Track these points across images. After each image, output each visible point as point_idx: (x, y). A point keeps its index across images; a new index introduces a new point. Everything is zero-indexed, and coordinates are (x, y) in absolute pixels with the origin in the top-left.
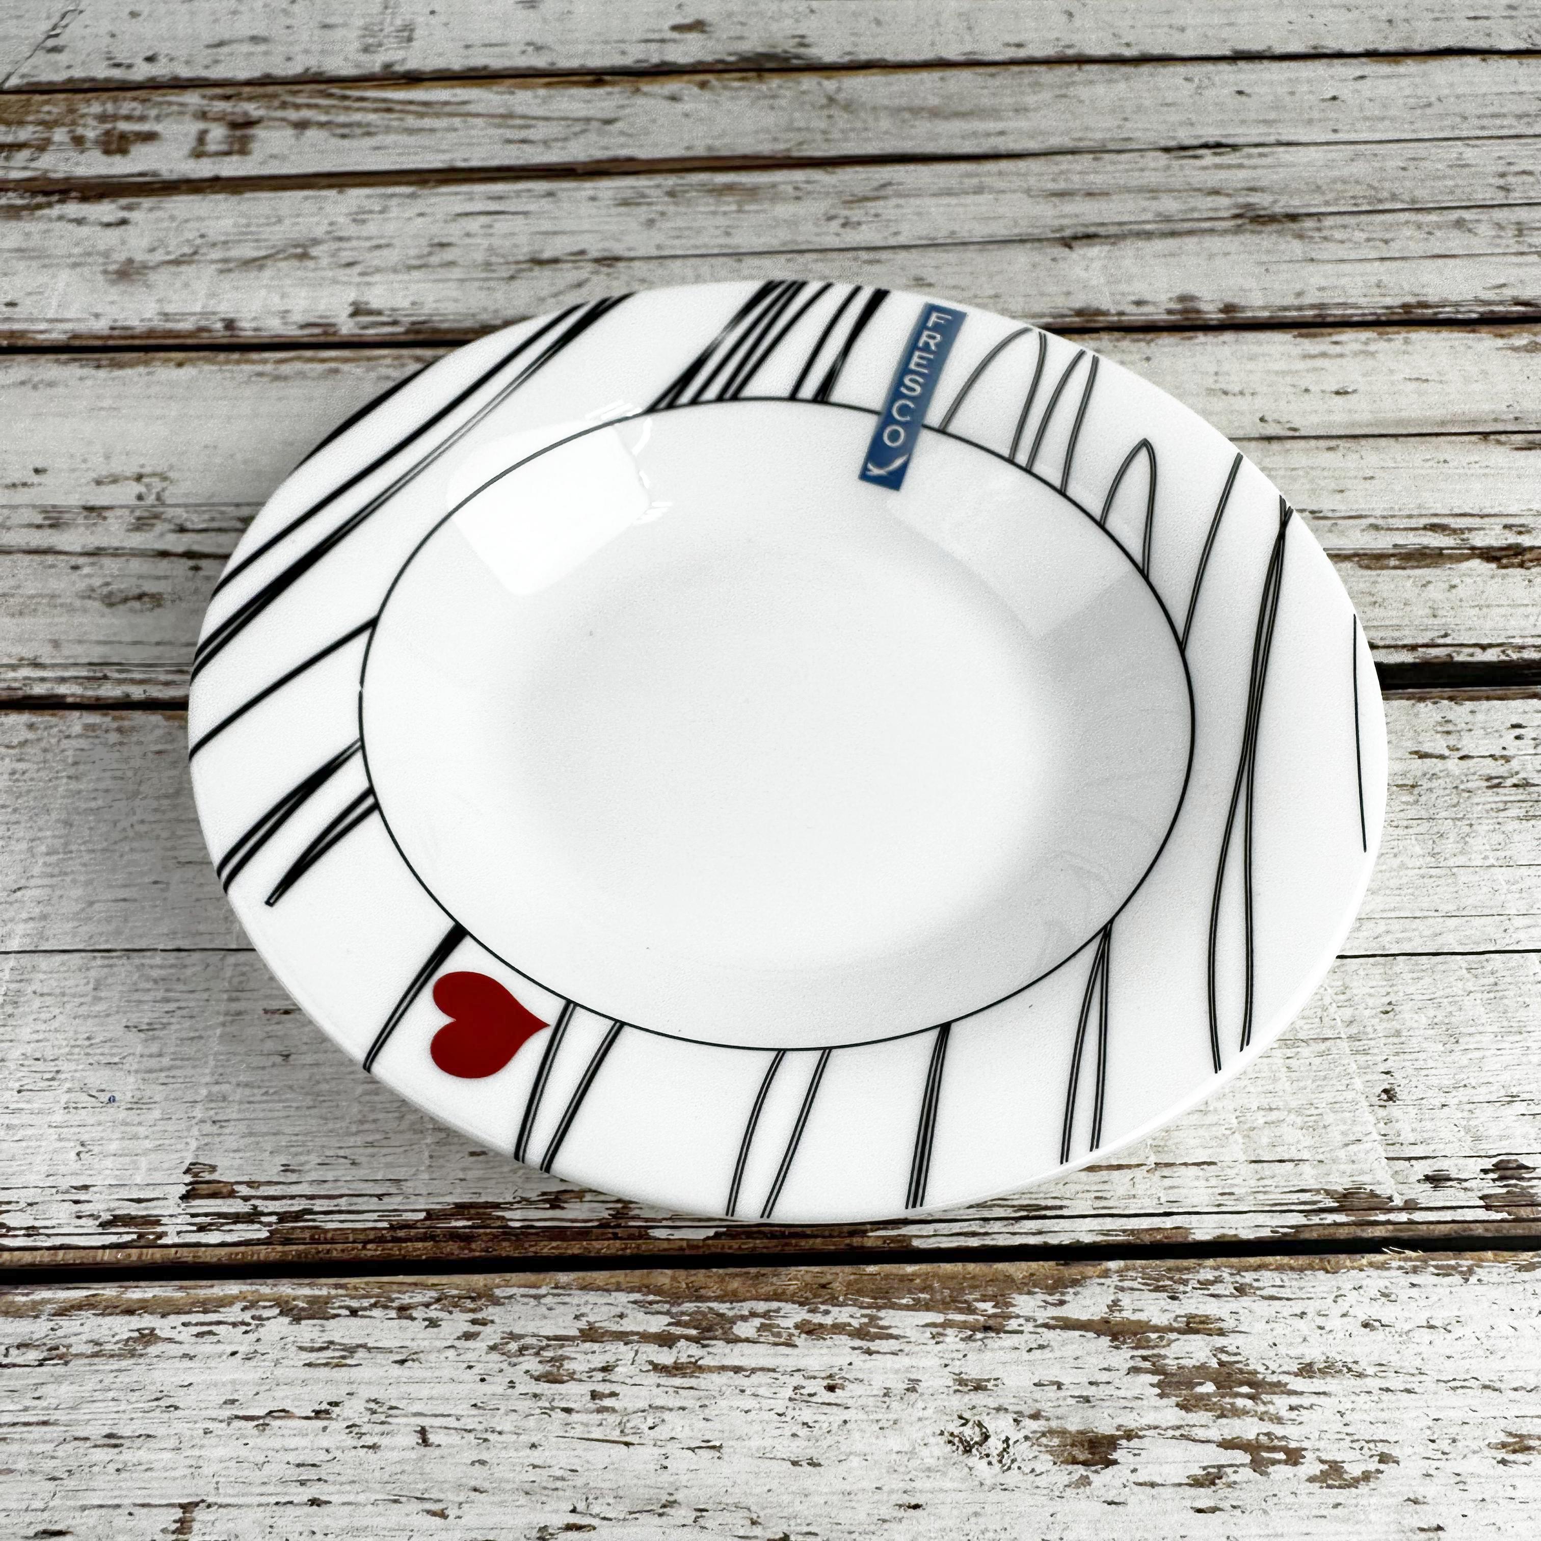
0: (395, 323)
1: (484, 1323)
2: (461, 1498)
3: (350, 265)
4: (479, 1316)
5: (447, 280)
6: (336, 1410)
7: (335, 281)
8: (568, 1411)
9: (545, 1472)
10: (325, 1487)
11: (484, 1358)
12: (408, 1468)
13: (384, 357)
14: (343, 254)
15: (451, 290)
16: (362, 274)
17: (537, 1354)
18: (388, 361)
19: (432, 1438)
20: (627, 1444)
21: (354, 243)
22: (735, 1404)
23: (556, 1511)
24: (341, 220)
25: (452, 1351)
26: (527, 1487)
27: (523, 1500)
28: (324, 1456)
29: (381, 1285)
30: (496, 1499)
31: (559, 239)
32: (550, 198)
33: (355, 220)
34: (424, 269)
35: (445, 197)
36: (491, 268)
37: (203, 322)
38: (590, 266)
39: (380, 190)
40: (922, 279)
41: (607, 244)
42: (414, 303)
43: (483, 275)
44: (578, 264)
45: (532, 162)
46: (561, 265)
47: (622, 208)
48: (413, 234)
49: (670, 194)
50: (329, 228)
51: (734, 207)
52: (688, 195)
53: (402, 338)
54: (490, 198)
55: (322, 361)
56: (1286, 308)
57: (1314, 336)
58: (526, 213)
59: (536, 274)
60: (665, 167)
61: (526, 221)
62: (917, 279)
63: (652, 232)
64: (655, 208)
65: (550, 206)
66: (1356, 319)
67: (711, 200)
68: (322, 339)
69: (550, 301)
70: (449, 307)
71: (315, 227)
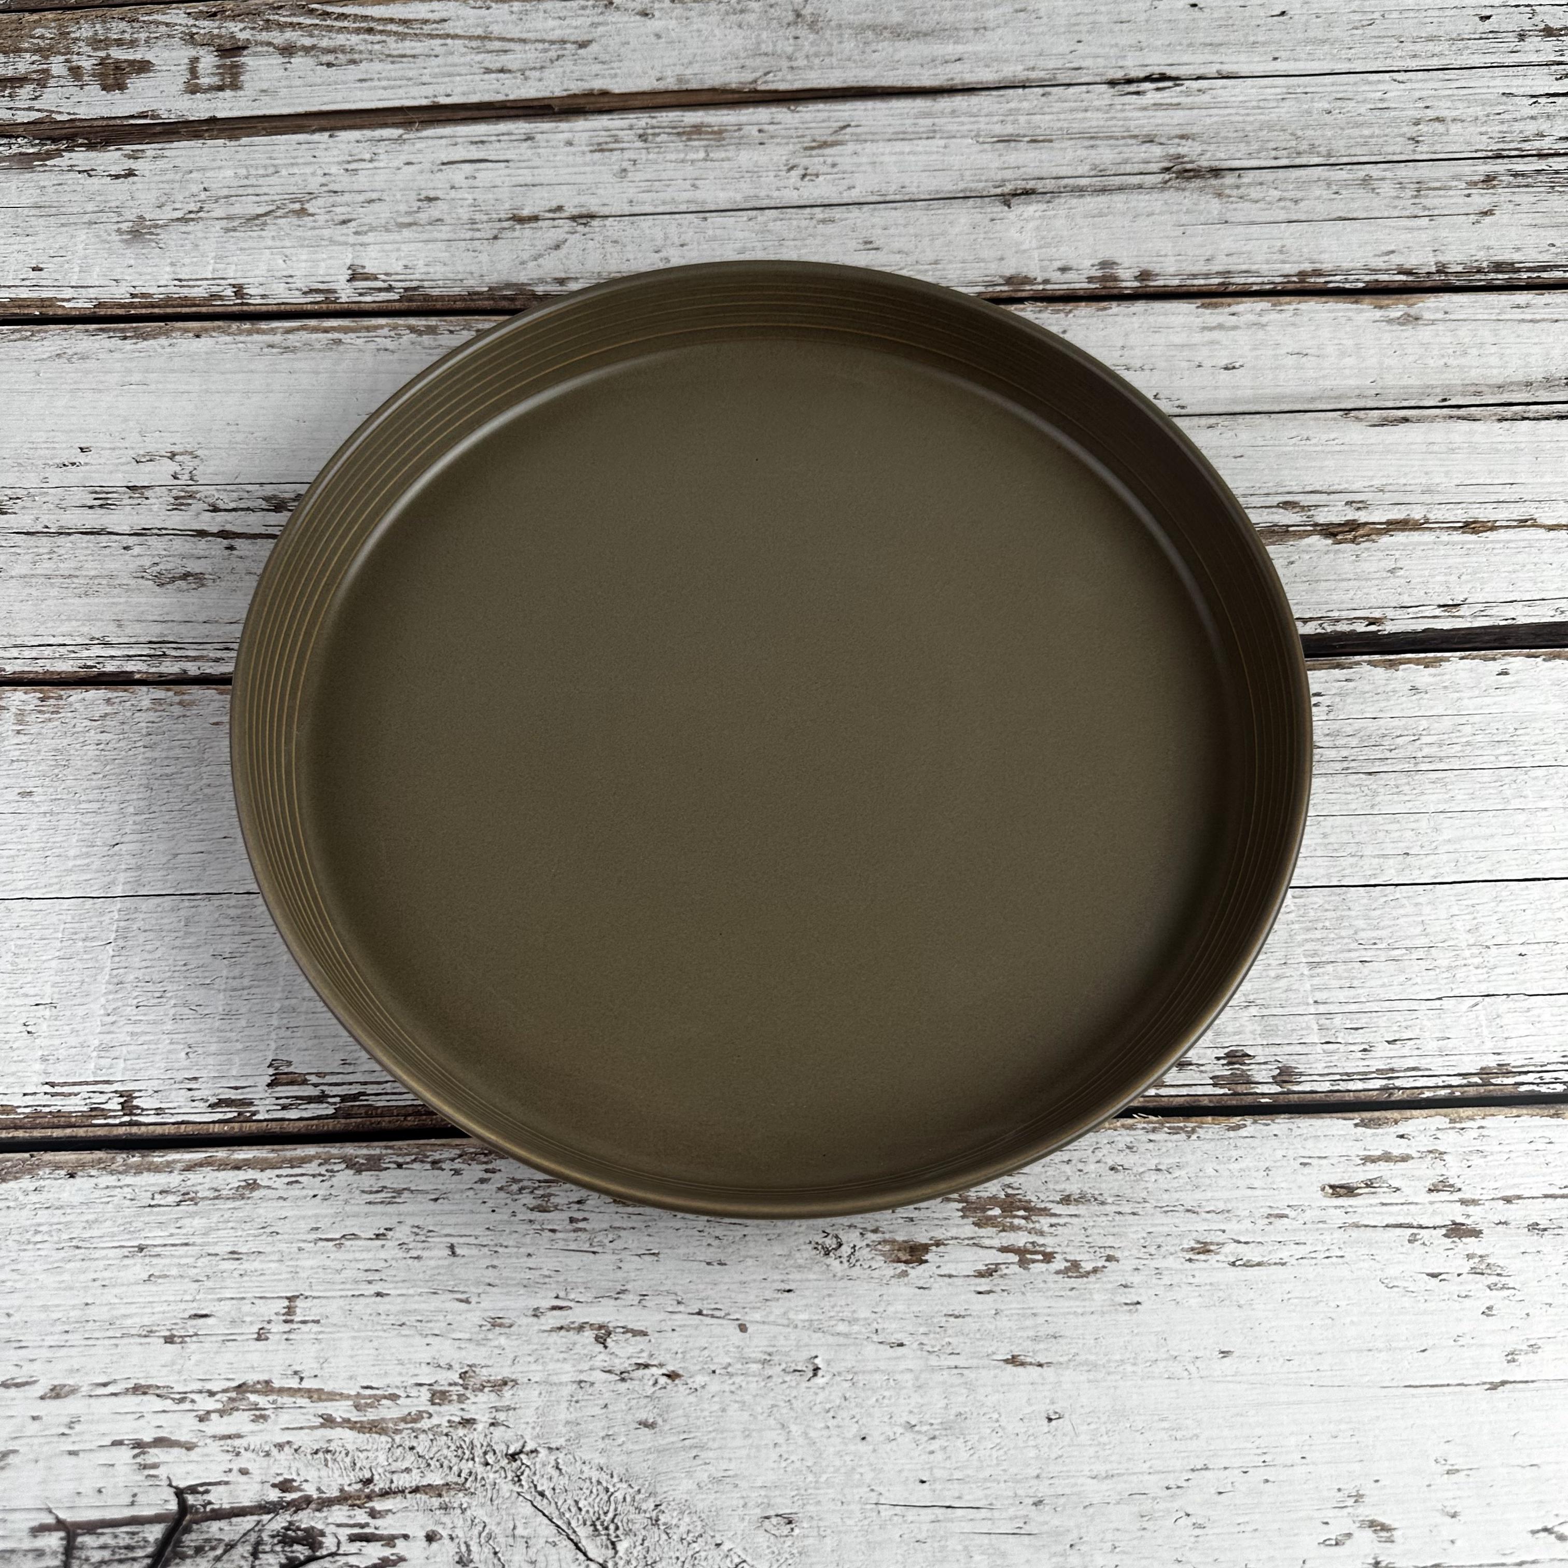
0: (390, 289)
1: (493, 1171)
2: (480, 1291)
3: (344, 222)
4: (490, 1166)
5: (436, 240)
6: (390, 1233)
7: (332, 241)
8: (553, 1231)
9: (538, 1273)
10: (386, 1285)
11: (494, 1196)
12: (442, 1271)
13: (381, 327)
14: (338, 210)
15: (438, 251)
16: (356, 233)
17: (532, 1192)
18: (385, 332)
19: (458, 1251)
20: (594, 1253)
21: (347, 198)
22: (671, 1224)
23: (544, 1298)
24: (334, 170)
25: (471, 1192)
26: (525, 1282)
27: (522, 1291)
28: (383, 1264)
29: (418, 1146)
30: (505, 1290)
31: (538, 193)
32: (529, 142)
33: (347, 170)
34: (414, 228)
35: (430, 142)
36: (475, 226)
37: (215, 289)
38: (567, 225)
39: (368, 133)
40: (871, 242)
41: (583, 199)
42: (406, 267)
43: (469, 235)
44: (556, 223)
45: (511, 97)
46: (540, 223)
47: (598, 155)
48: (402, 186)
49: (643, 137)
50: (324, 180)
51: (702, 155)
52: (658, 139)
53: (397, 305)
54: (472, 143)
55: (326, 331)
56: (1195, 276)
57: (1216, 306)
58: (507, 161)
59: (517, 234)
60: (637, 103)
61: (508, 171)
62: (866, 243)
63: (625, 184)
64: (628, 155)
65: (529, 152)
66: (1255, 288)
67: (681, 145)
68: (324, 306)
69: (531, 264)
70: (439, 272)
71: (310, 179)
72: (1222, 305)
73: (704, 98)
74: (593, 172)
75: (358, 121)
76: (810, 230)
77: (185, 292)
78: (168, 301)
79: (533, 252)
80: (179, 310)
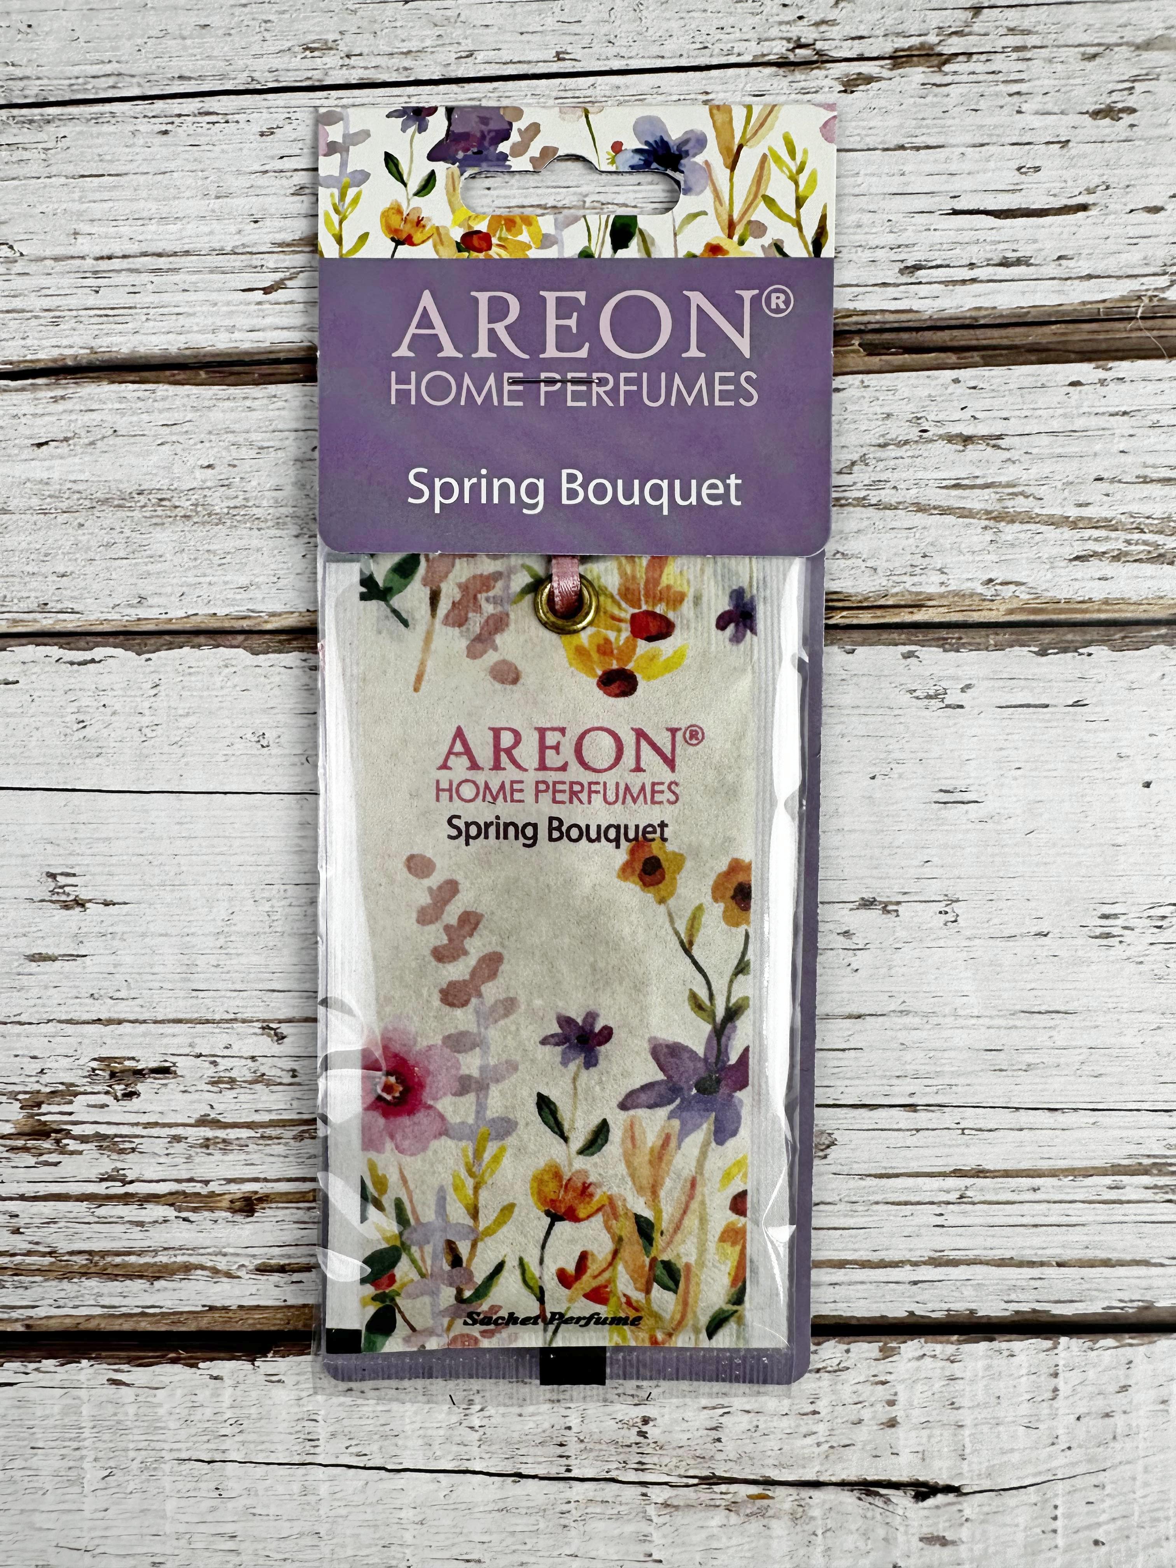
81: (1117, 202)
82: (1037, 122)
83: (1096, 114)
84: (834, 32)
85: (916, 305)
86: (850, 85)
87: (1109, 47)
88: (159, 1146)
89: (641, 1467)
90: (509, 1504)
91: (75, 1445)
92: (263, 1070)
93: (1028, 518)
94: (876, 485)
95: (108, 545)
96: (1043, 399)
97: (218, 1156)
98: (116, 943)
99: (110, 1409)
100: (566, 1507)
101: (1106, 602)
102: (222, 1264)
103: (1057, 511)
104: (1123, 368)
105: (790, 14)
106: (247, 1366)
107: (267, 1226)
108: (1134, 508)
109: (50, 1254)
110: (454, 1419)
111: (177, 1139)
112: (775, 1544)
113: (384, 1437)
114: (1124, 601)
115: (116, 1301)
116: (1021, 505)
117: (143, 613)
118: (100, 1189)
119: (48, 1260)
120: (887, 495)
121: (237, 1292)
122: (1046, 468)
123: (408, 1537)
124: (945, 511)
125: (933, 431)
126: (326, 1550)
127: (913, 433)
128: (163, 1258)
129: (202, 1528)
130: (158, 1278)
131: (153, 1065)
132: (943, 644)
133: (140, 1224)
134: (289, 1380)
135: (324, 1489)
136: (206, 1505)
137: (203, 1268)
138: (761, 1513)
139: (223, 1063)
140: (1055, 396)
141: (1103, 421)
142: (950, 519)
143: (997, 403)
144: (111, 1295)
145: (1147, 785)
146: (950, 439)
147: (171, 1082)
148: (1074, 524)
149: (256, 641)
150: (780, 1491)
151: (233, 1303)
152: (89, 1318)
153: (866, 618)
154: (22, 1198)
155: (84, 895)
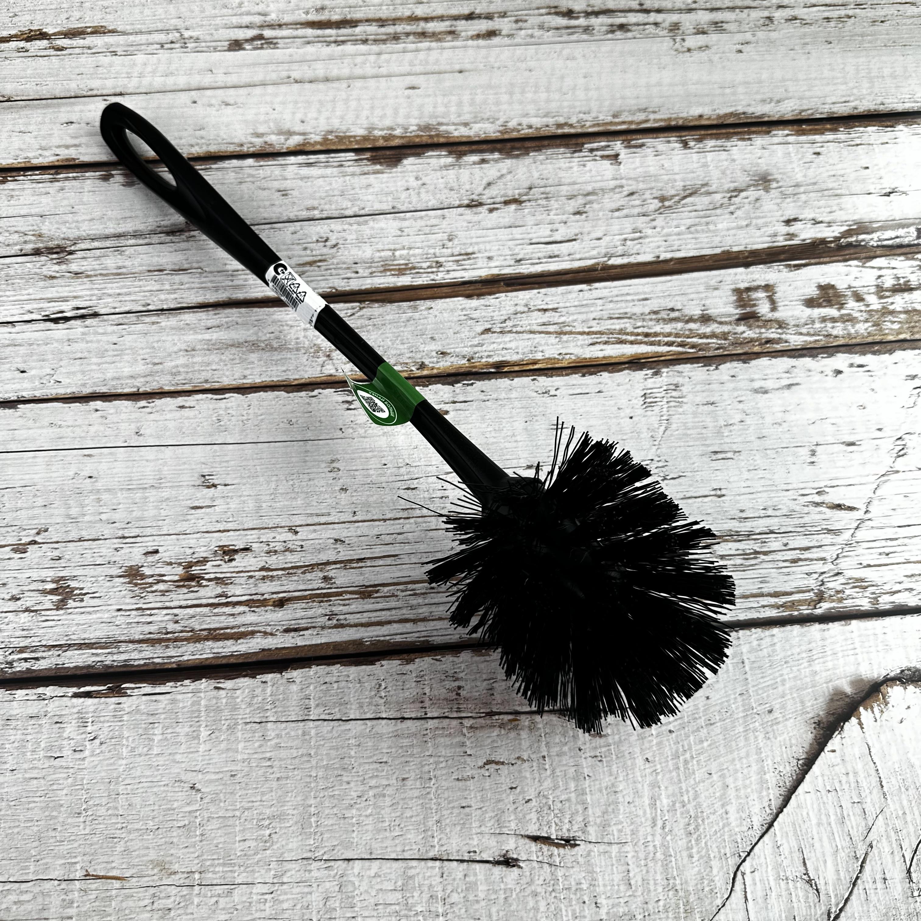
0: (592, 150)
3: (632, 194)
5: (569, 184)
7: (636, 179)
14: (637, 202)
15: (566, 177)
16: (622, 187)
18: (588, 124)
24: (649, 232)
31: (507, 221)
32: (519, 257)
33: (640, 232)
34: (585, 193)
35: (587, 255)
36: (544, 196)
37: (701, 145)
38: (485, 199)
39: (632, 260)
40: (283, 195)
41: (476, 218)
42: (584, 166)
43: (548, 189)
44: (492, 200)
45: (535, 291)
46: (503, 199)
47: (470, 250)
48: (600, 222)
49: (439, 265)
50: (654, 224)
51: (397, 253)
52: (428, 264)
53: (584, 140)
54: (557, 256)
55: (624, 123)
56: (74, 178)
57: (67, 160)
58: (531, 244)
59: (517, 192)
60: (445, 290)
61: (530, 236)
62: (286, 195)
63: (449, 230)
64: (449, 251)
65: (516, 251)
66: (37, 172)
67: (412, 259)
68: (629, 137)
69: (504, 171)
70: (563, 163)
71: (663, 224)
72: (63, 160)
73: (398, 295)
74: (472, 238)
75: (642, 269)
76: (323, 202)
77: (719, 143)
78: (728, 136)
79: (504, 180)
80: (718, 132)
81: (586, 238)
82: (555, 217)
83: (575, 214)
84: (484, 197)
85: (522, 271)
86: (491, 211)
87: (575, 196)
88: (243, 581)
89: (459, 710)
90: (399, 732)
91: (197, 720)
92: (289, 546)
93: (571, 333)
94: (514, 326)
95: (233, 360)
96: (570, 296)
97: (268, 583)
98: (229, 500)
99: (214, 701)
100: (425, 732)
101: (604, 357)
102: (269, 629)
103: (581, 330)
104: (597, 285)
105: (469, 193)
106: (279, 675)
107: (289, 612)
108: (609, 327)
109: (191, 631)
110: (373, 693)
111: (251, 577)
112: (523, 742)
113: (341, 704)
114: (611, 357)
115: (220, 650)
116: (568, 329)
117: (245, 381)
118: (216, 601)
119: (190, 634)
120: (519, 329)
121: (275, 641)
122: (575, 317)
123: (353, 753)
124: (541, 333)
125: (533, 308)
126: (314, 763)
127: (526, 309)
128: (242, 629)
129: (256, 756)
130: (239, 639)
131: (242, 547)
132: (546, 375)
133: (233, 615)
134: (298, 681)
135: (313, 732)
136: (257, 744)
137: (260, 632)
138: (515, 728)
139: (272, 545)
140: (574, 295)
141: (593, 301)
142: (543, 335)
143: (554, 298)
144: (218, 648)
145: (631, 418)
146: (539, 310)
147: (250, 554)
148: (588, 333)
149: (289, 389)
150: (523, 717)
151: (273, 647)
152: (207, 659)
153: (516, 368)
154: (181, 607)
155: (216, 482)
